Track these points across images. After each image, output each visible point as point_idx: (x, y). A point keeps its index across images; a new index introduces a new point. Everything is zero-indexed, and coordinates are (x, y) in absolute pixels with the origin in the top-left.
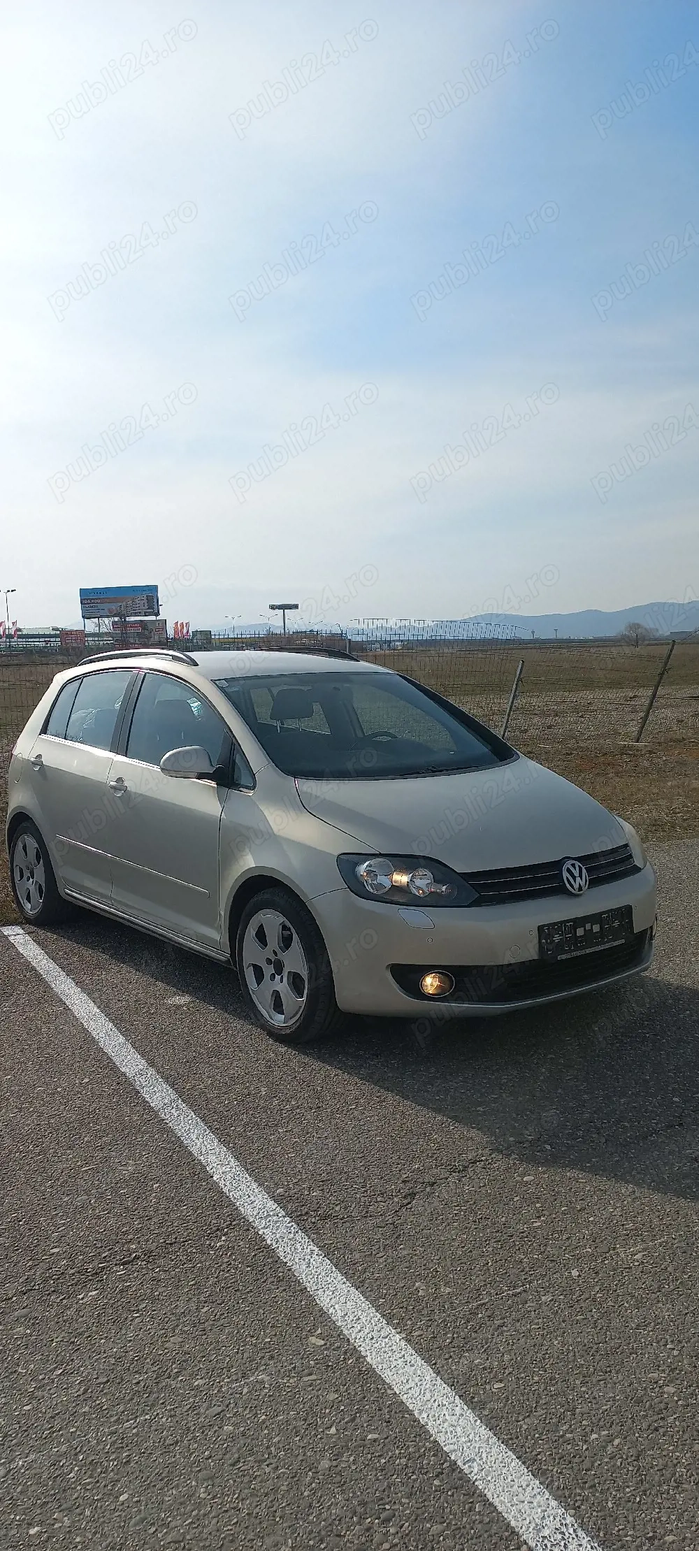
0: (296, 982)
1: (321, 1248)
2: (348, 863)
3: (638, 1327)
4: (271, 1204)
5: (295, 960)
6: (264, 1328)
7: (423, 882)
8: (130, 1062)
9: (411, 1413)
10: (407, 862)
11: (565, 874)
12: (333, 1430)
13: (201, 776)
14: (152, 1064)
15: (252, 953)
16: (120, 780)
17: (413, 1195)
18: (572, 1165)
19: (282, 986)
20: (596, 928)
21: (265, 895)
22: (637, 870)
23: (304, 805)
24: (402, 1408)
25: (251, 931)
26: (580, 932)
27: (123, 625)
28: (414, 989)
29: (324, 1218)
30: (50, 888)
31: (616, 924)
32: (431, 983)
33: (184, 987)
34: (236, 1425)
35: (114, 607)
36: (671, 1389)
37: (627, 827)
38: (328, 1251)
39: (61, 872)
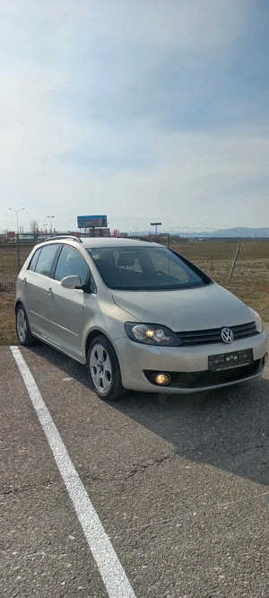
0: (108, 375)
1: (89, 493)
2: (128, 326)
3: (216, 543)
4: (74, 472)
5: (107, 366)
6: (51, 528)
7: (160, 335)
8: (39, 404)
9: (101, 577)
10: (154, 326)
11: (222, 334)
12: (64, 583)
13: (77, 288)
14: (47, 405)
15: (93, 362)
16: (50, 289)
17: (136, 471)
18: (209, 462)
19: (103, 376)
20: (236, 358)
21: (97, 338)
22: (258, 333)
23: (114, 301)
24: (97, 574)
25: (93, 353)
26: (228, 359)
27: (93, 230)
28: (154, 382)
29: (95, 479)
30: (28, 332)
31: (245, 356)
32: (161, 379)
33: (71, 374)
34: (23, 576)
35: (90, 223)
36: (222, 577)
37: (257, 315)
38: (91, 495)
39: (31, 325)
